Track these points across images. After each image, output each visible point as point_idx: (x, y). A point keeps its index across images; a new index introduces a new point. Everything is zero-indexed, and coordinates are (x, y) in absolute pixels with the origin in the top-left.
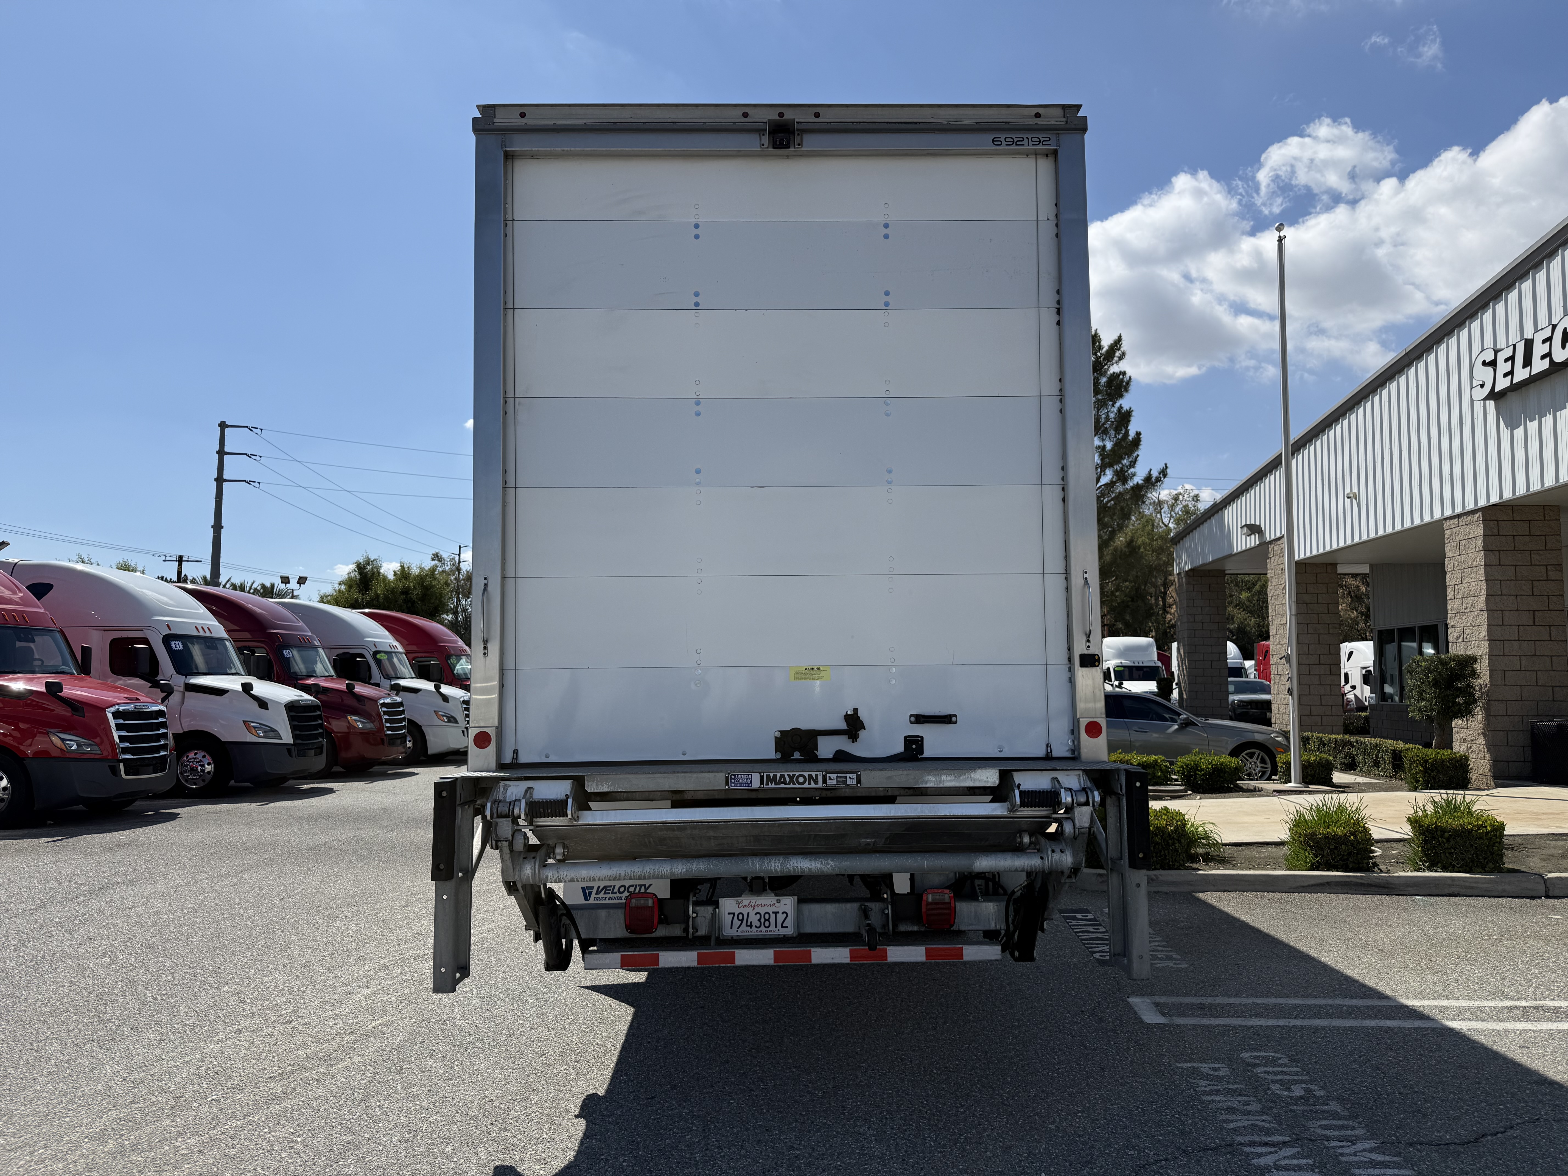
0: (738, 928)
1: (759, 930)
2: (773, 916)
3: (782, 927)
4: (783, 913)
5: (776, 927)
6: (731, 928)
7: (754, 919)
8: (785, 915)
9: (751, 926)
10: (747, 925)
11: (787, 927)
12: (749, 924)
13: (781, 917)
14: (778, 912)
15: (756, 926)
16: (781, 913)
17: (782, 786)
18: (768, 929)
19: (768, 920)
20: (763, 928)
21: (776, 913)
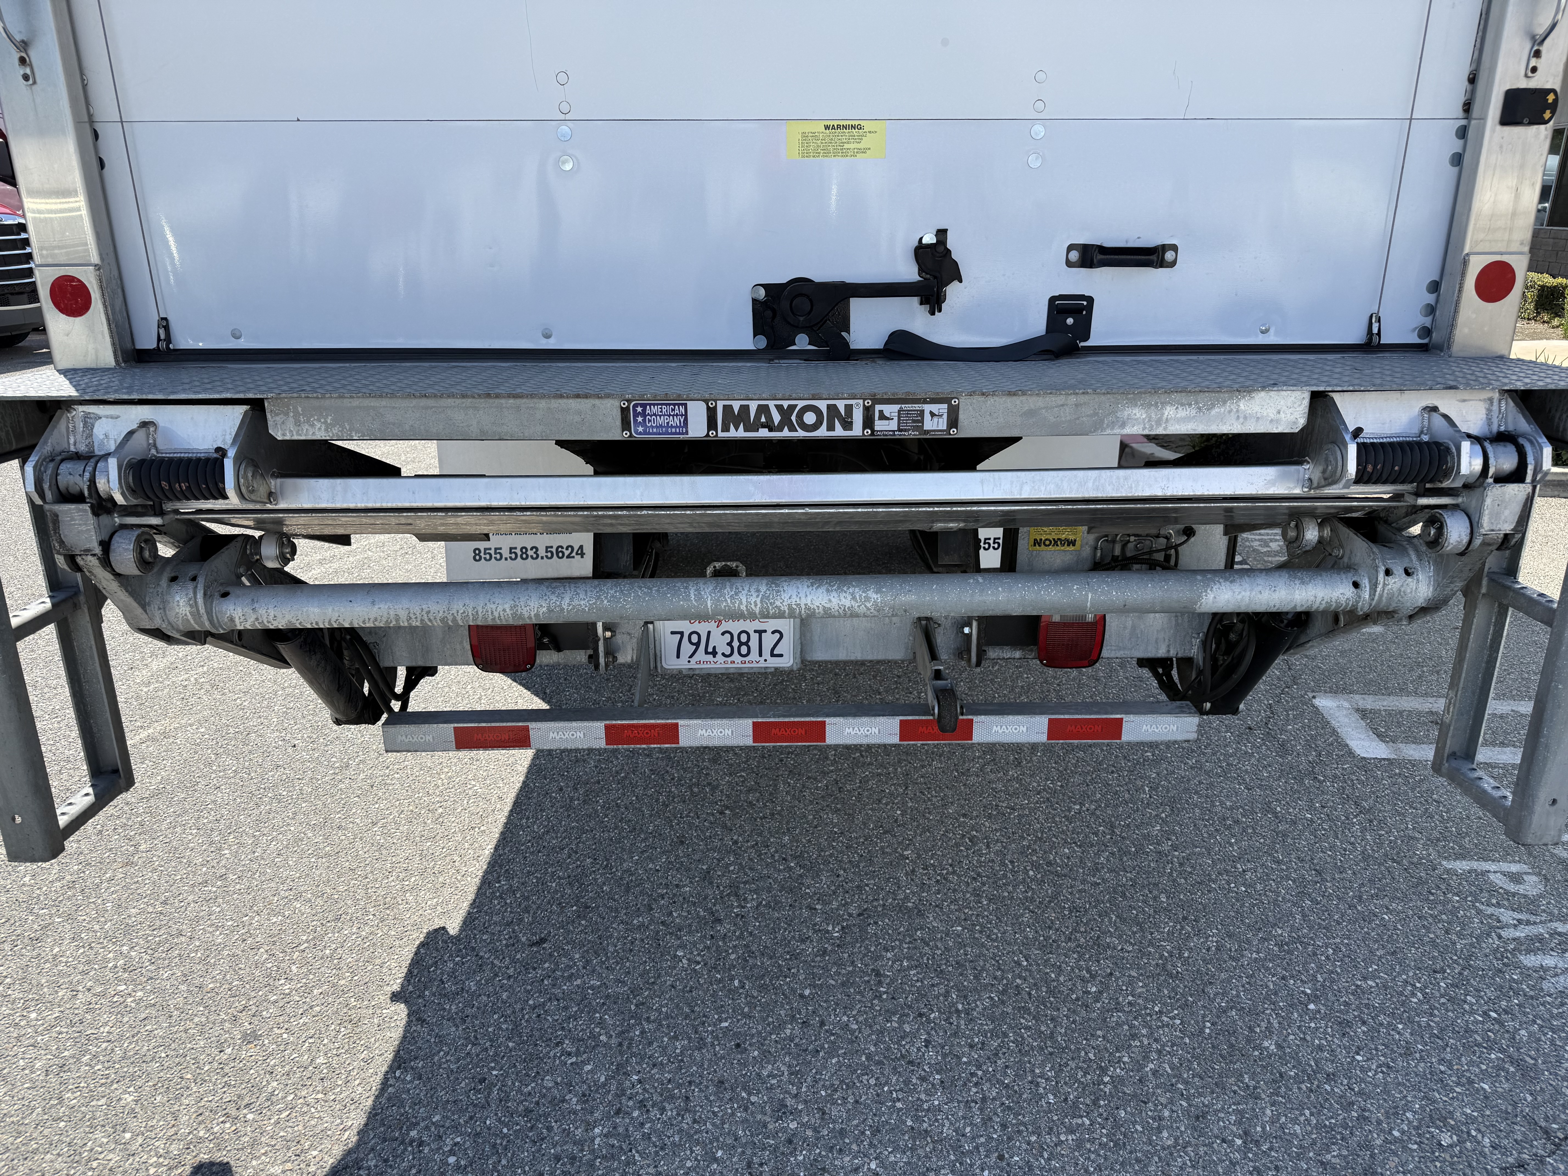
0: (691, 657)
1: (729, 659)
2: (755, 638)
3: (773, 655)
4: (773, 632)
5: (760, 655)
6: (678, 657)
7: (720, 642)
8: (777, 635)
9: (714, 653)
10: (707, 653)
11: (781, 656)
12: (710, 650)
13: (769, 640)
14: (765, 631)
15: (723, 654)
16: (769, 631)
17: (764, 433)
18: (747, 659)
19: (747, 644)
20: (736, 657)
21: (760, 632)
